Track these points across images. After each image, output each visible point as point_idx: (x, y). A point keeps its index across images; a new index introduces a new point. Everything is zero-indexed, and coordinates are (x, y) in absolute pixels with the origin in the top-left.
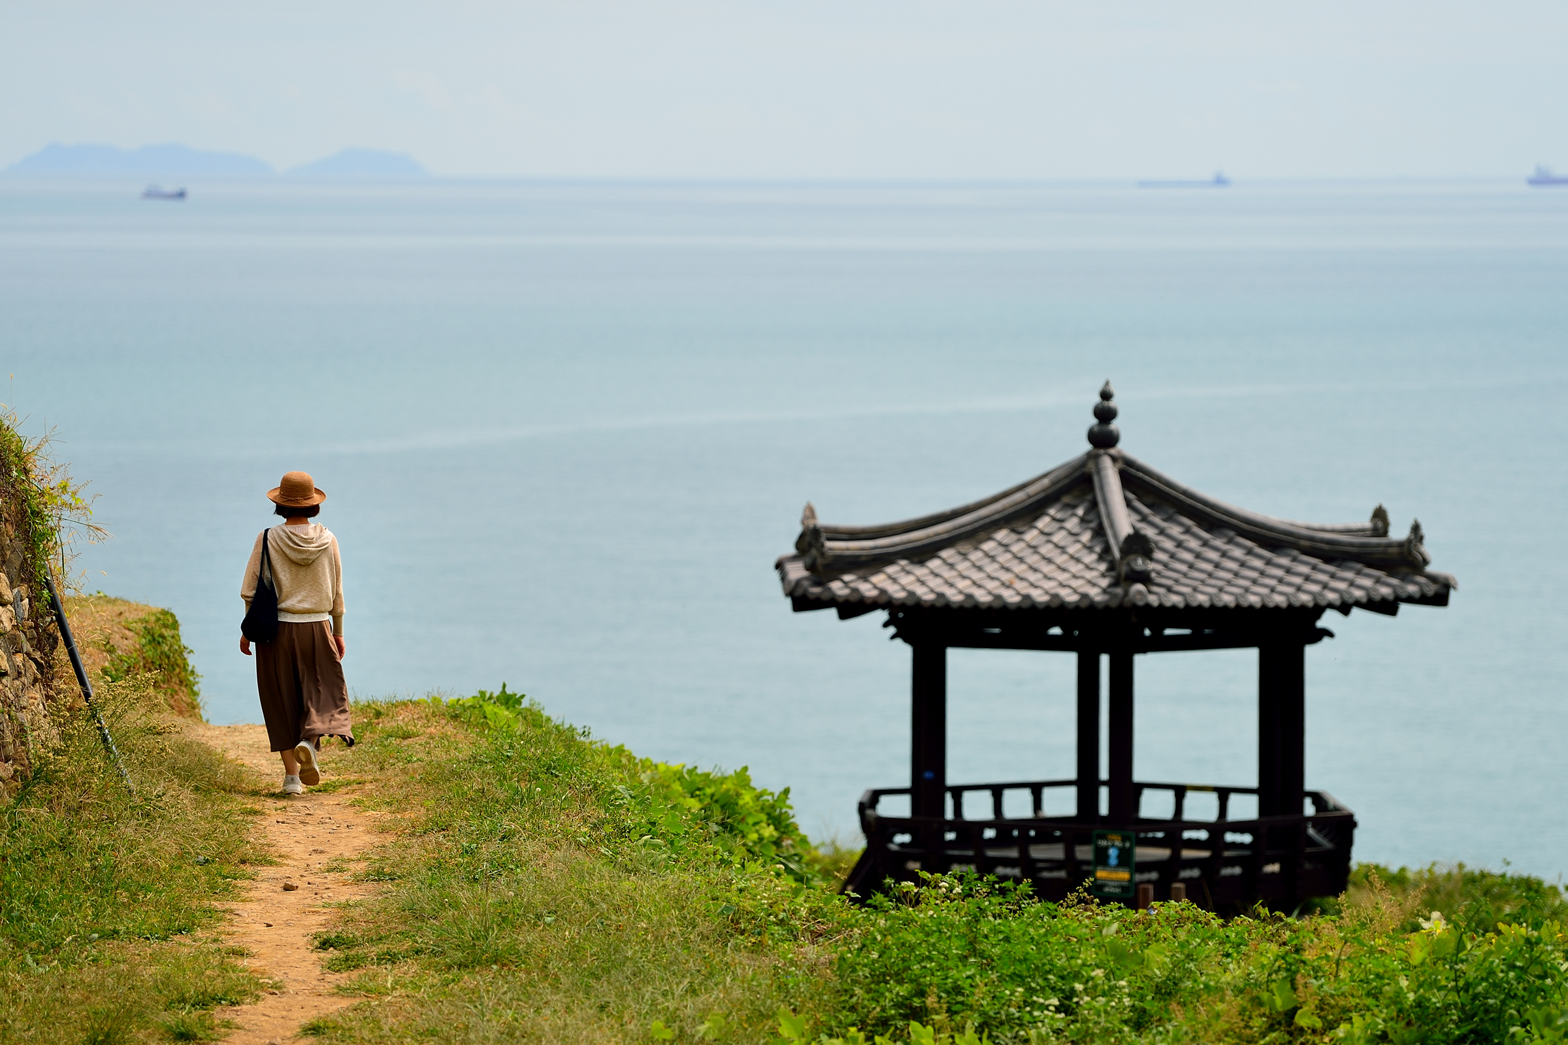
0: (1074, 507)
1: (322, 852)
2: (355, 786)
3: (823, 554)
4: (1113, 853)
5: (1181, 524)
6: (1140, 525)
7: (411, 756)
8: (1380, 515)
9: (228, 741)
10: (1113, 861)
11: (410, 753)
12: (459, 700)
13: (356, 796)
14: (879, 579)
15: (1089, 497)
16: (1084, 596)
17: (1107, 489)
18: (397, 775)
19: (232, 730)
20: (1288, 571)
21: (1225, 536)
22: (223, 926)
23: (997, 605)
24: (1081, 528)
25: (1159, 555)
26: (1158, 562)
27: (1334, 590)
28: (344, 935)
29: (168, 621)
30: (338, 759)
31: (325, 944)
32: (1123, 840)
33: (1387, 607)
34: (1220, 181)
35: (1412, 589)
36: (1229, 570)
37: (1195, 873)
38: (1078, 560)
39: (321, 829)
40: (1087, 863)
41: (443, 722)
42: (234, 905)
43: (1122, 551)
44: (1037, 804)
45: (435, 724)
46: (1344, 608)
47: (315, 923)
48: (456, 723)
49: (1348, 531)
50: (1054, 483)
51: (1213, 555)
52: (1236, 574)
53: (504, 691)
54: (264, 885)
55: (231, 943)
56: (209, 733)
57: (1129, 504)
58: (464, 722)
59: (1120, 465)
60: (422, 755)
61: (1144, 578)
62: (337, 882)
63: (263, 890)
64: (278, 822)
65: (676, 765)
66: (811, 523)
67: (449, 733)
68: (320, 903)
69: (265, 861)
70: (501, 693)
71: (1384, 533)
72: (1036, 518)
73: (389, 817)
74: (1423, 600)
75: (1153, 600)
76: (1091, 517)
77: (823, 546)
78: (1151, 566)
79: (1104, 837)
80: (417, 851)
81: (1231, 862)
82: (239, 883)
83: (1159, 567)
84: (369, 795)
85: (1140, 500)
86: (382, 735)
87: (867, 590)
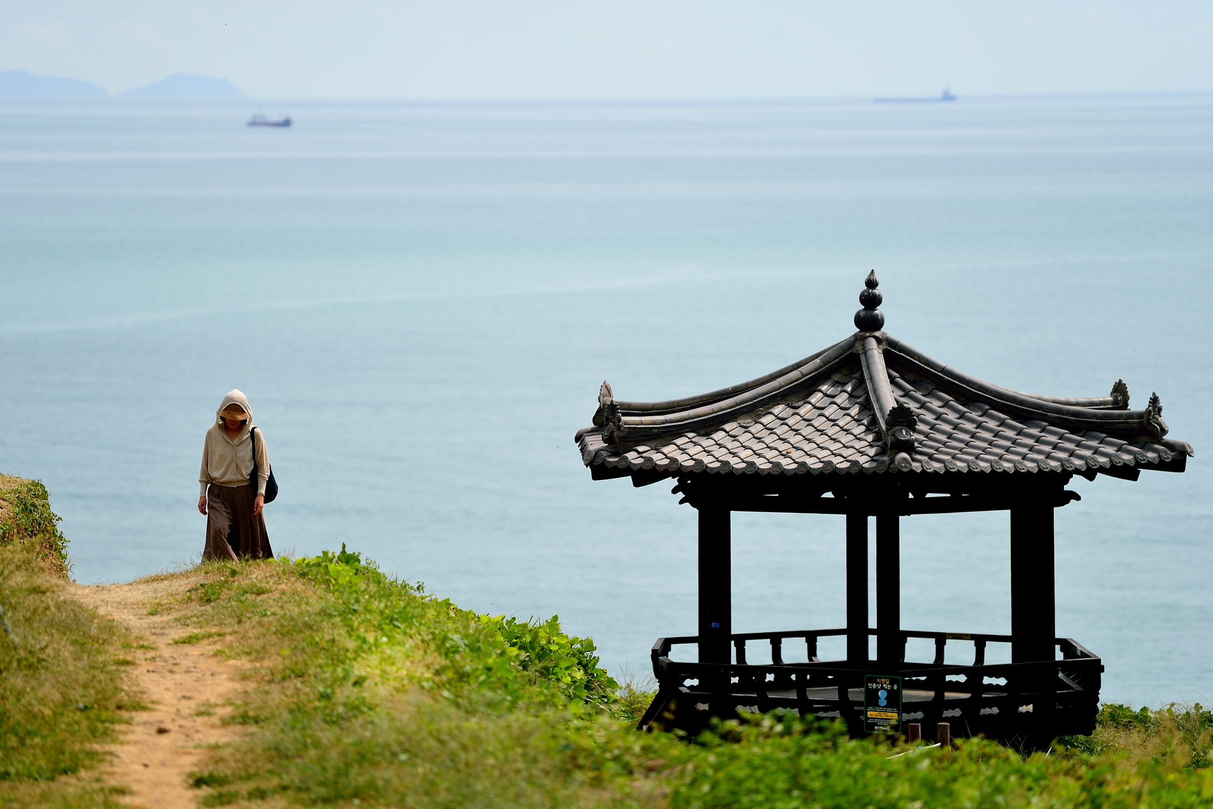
0: (845, 384)
1: (189, 698)
2: (216, 638)
3: (619, 427)
4: (882, 694)
5: (940, 399)
6: (902, 400)
7: (265, 610)
8: (1120, 389)
9: (98, 597)
10: (883, 702)
11: (265, 608)
12: (304, 559)
13: (218, 647)
14: (669, 450)
15: (856, 375)
16: (855, 463)
17: (873, 367)
18: (254, 628)
19: (100, 588)
20: (1038, 440)
21: (980, 409)
22: (104, 767)
23: (776, 472)
24: (850, 404)
25: (921, 427)
26: (920, 432)
27: (1080, 457)
28: (216, 774)
29: (38, 491)
30: (199, 614)
31: (199, 782)
32: (892, 684)
33: (1129, 472)
34: (947, 97)
35: (1151, 455)
36: (984, 440)
37: (957, 713)
38: (848, 432)
39: (187, 678)
40: (859, 704)
41: (293, 579)
42: (114, 748)
43: (887, 423)
44: (812, 651)
45: (286, 581)
46: (1090, 474)
47: (189, 763)
48: (304, 580)
49: (1091, 404)
50: (824, 363)
51: (970, 427)
52: (991, 443)
53: (344, 552)
54: (139, 729)
55: (112, 782)
56: (80, 592)
57: (892, 381)
58: (311, 579)
59: (884, 346)
60: (276, 609)
61: (909, 447)
62: (205, 724)
63: (139, 733)
64: (148, 671)
65: (496, 616)
66: (608, 400)
67: (299, 589)
68: (191, 744)
69: (139, 707)
70: (341, 553)
71: (1125, 406)
72: (810, 394)
73: (249, 666)
74: (1161, 466)
75: (917, 467)
76: (858, 393)
77: (619, 420)
78: (915, 436)
79: (874, 681)
80: (277, 696)
81: (990, 703)
82: (117, 727)
83: (921, 437)
84: (230, 646)
85: (903, 378)
86: (238, 591)
87: (659, 459)
